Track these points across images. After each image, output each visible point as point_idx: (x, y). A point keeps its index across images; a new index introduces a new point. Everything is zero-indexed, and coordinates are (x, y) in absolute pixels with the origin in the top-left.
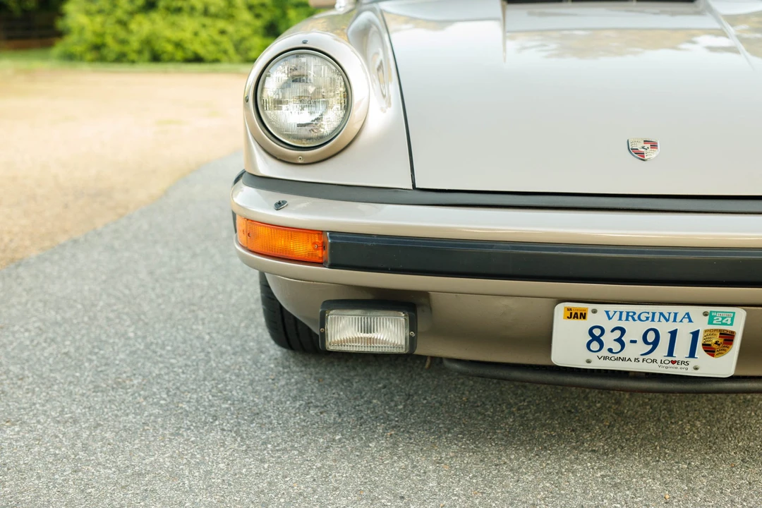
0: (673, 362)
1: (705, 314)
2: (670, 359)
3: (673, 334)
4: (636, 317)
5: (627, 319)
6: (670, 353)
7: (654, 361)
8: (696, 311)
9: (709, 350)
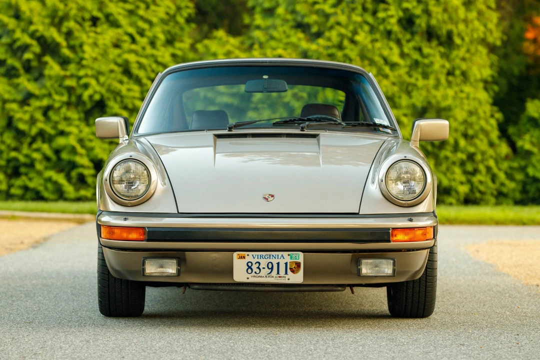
0: (280, 277)
1: (289, 255)
2: (279, 275)
3: (278, 264)
4: (264, 257)
5: (260, 258)
6: (278, 273)
7: (273, 277)
8: (285, 254)
9: (293, 271)
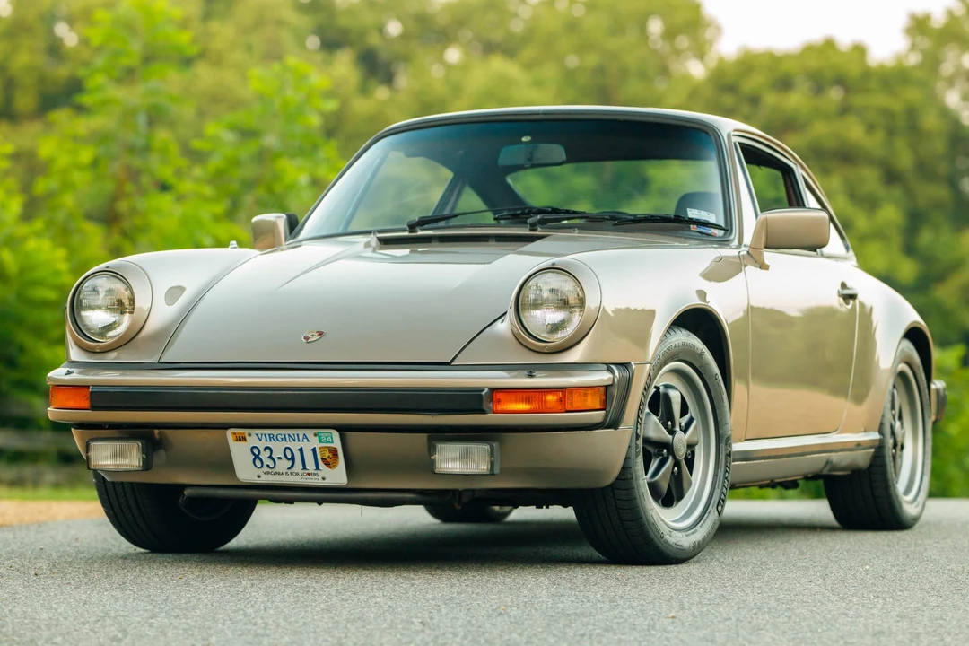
0: (309, 474)
1: (315, 435)
2: (307, 472)
4: (275, 438)
5: (270, 441)
6: (304, 468)
7: (297, 474)
8: (310, 433)
9: (327, 464)
